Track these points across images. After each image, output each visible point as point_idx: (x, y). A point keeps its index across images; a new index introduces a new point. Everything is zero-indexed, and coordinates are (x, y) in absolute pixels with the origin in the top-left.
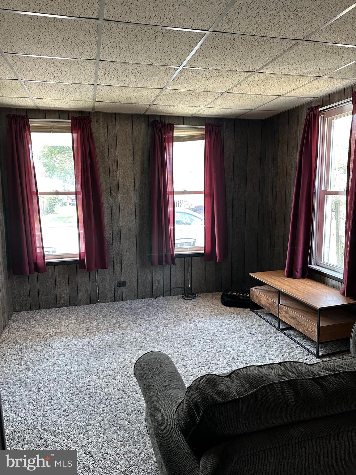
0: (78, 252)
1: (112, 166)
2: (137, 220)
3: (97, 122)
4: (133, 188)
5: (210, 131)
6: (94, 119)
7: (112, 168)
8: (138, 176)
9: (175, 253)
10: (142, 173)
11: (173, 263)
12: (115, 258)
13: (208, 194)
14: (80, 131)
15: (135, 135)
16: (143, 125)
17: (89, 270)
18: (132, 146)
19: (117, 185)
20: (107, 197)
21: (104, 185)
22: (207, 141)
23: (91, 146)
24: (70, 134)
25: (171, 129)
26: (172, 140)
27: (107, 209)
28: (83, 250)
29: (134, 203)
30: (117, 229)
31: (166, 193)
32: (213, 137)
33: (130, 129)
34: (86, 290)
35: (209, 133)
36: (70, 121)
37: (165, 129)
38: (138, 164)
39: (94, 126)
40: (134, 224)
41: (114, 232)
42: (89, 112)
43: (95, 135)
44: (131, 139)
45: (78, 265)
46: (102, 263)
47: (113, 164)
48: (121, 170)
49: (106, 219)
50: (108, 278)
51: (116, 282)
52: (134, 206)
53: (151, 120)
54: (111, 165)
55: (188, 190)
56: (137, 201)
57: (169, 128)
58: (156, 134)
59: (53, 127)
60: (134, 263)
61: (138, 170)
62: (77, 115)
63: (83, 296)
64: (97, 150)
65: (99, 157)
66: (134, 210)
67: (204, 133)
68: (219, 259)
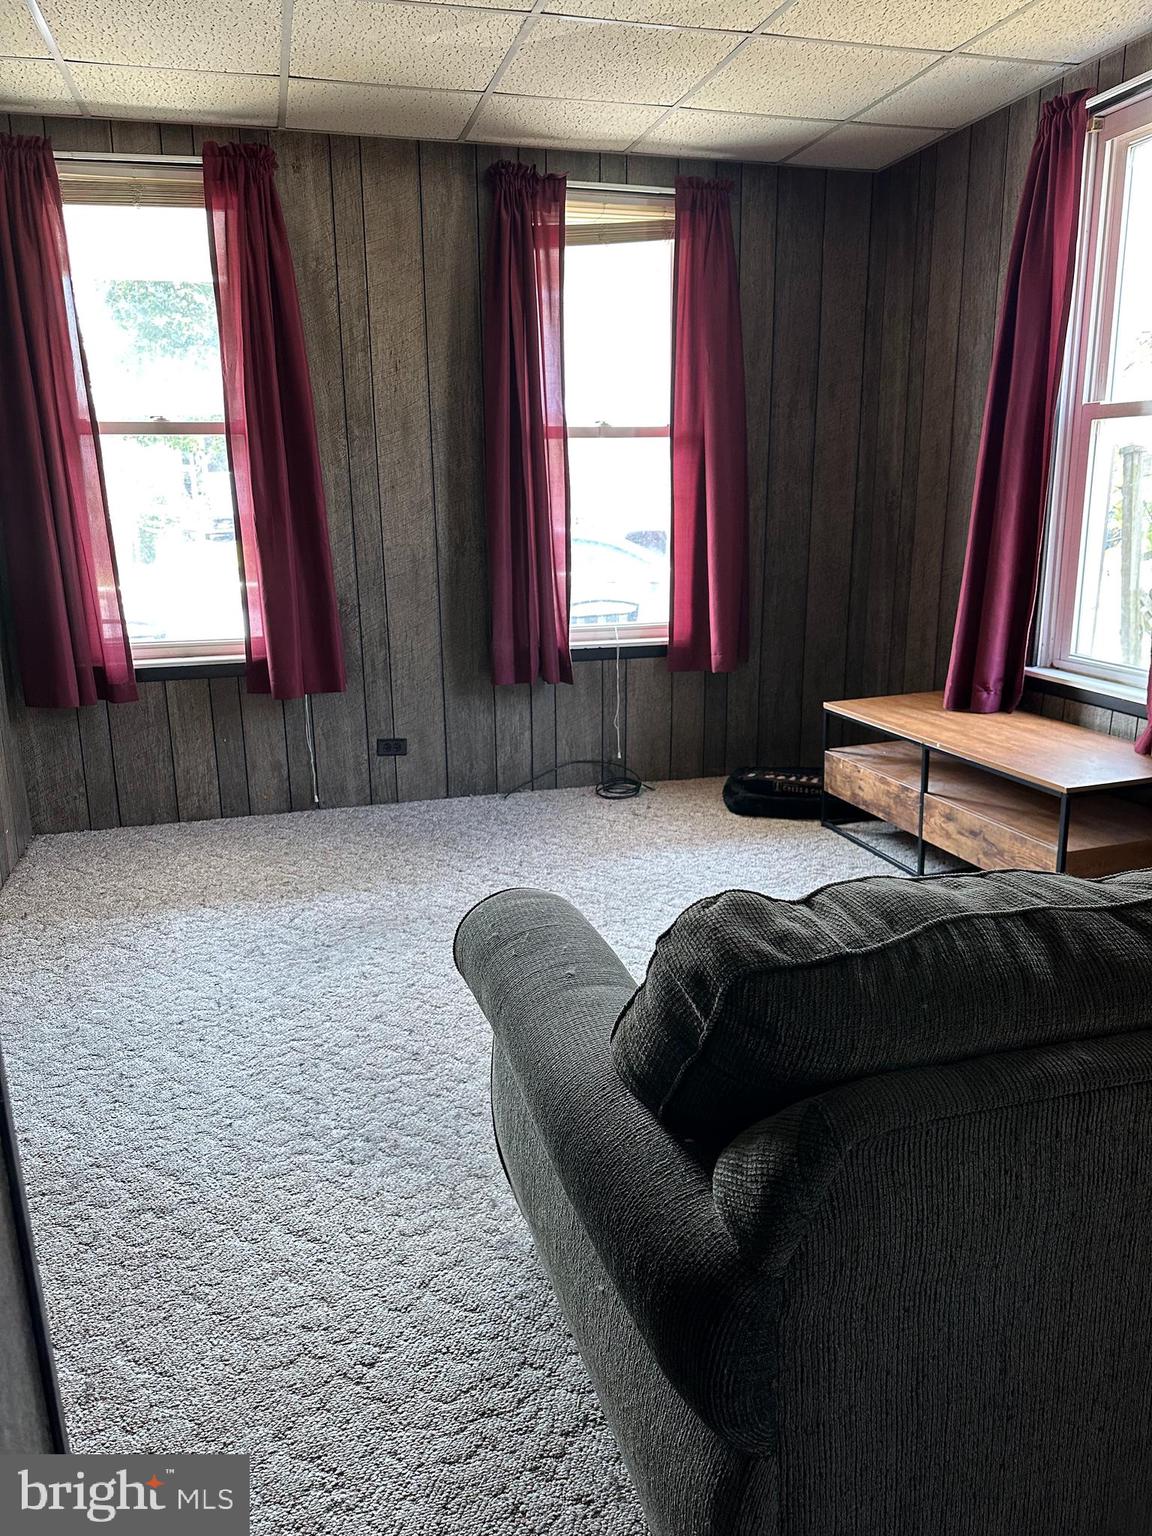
0: (241, 635)
1: (351, 330)
2: (439, 528)
3: (297, 169)
4: (425, 412)
5: (693, 210)
6: (284, 157)
7: (352, 339)
8: (440, 366)
9: (572, 645)
10: (454, 359)
11: (566, 676)
12: (367, 659)
13: (686, 438)
14: (235, 199)
15: (429, 218)
16: (457, 182)
17: (283, 695)
18: (419, 257)
19: (370, 400)
20: (334, 442)
21: (322, 400)
22: (683, 243)
23: (278, 253)
24: (202, 212)
25: (556, 196)
26: (560, 237)
27: (337, 485)
28: (259, 630)
29: (427, 466)
30: (371, 558)
31: (538, 433)
32: (703, 232)
33: (412, 194)
34: (276, 767)
35: (688, 213)
36: (198, 160)
37: (534, 196)
38: (441, 325)
39: (286, 183)
40: (429, 540)
41: (362, 569)
42: (266, 132)
43: (290, 217)
44: (415, 234)
45: (243, 680)
46: (327, 677)
47: (355, 322)
48: (380, 344)
49: (334, 520)
50: (347, 726)
51: (374, 741)
52: (428, 475)
53: (484, 164)
54: (346, 326)
55: (615, 423)
56: (441, 459)
57: (549, 193)
58: (504, 212)
59: (139, 185)
60: (435, 675)
61: (440, 347)
62: (222, 142)
63: (265, 783)
64: (298, 272)
65: (303, 299)
66: (429, 490)
67: (671, 216)
68: (722, 663)
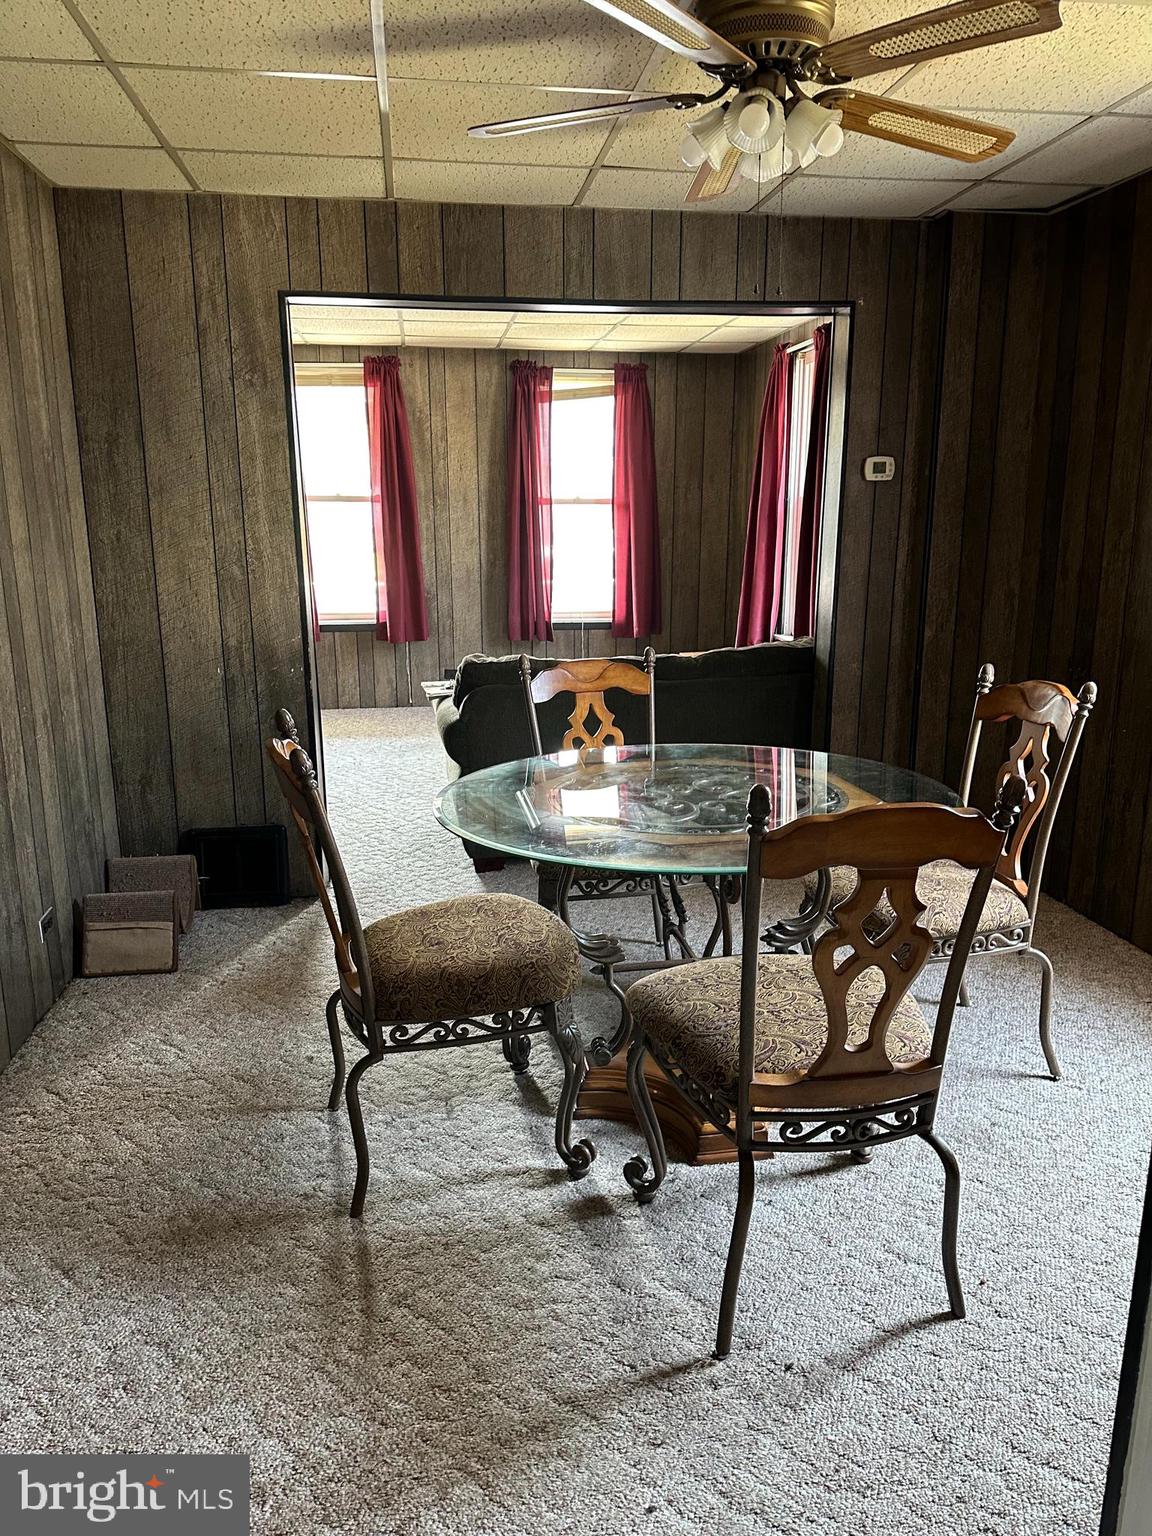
0: (374, 611)
1: (437, 448)
2: (482, 553)
3: (411, 365)
4: (476, 491)
5: (624, 381)
6: (404, 359)
7: (438, 453)
8: (484, 467)
9: (553, 621)
10: (492, 463)
11: (549, 638)
12: (441, 624)
13: (619, 505)
14: (379, 384)
15: (480, 388)
16: (496, 369)
17: (394, 641)
18: (474, 409)
19: (446, 485)
20: (427, 507)
21: (421, 484)
22: (619, 397)
23: (399, 411)
24: (363, 388)
25: (547, 375)
26: (549, 397)
27: (427, 529)
28: (384, 607)
29: (476, 520)
30: (445, 569)
31: (536, 502)
32: (631, 392)
33: (471, 376)
34: (389, 681)
35: (621, 384)
36: (362, 365)
37: (535, 377)
38: (485, 444)
39: (404, 373)
40: (476, 560)
41: (440, 575)
42: (396, 347)
43: (406, 390)
44: (472, 398)
45: (374, 634)
46: (418, 633)
47: (440, 444)
48: (452, 455)
49: (425, 549)
50: (428, 661)
51: (443, 670)
52: (477, 525)
53: (510, 359)
54: (434, 447)
55: (583, 497)
56: (483, 516)
57: (543, 376)
58: (518, 387)
59: (332, 376)
60: (478, 635)
61: (485, 457)
62: (374, 355)
63: (383, 691)
64: (410, 418)
65: (412, 432)
66: (477, 533)
67: (613, 383)
68: (639, 632)
